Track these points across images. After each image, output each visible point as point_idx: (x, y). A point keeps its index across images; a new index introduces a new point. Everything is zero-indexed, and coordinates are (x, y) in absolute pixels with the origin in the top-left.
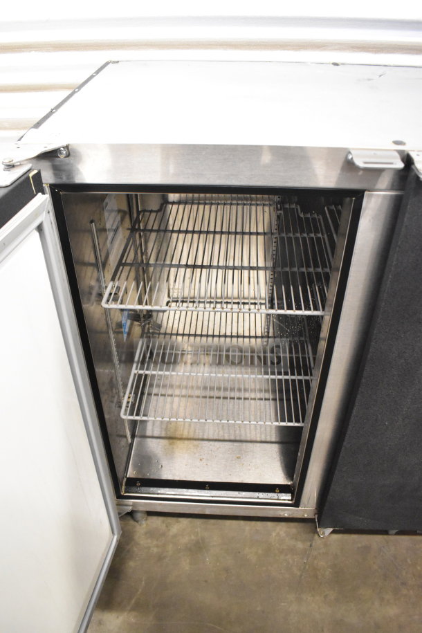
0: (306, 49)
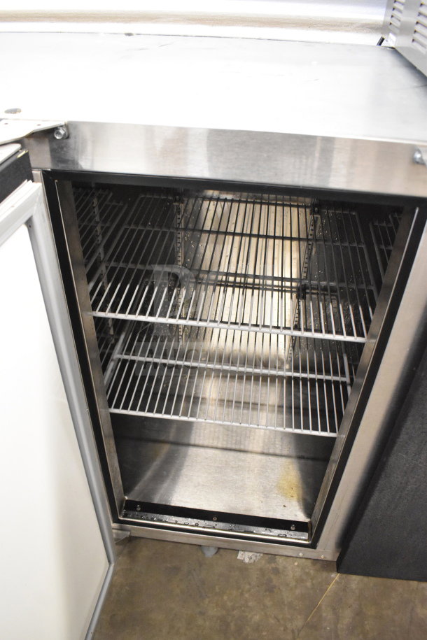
0: (137, 21)
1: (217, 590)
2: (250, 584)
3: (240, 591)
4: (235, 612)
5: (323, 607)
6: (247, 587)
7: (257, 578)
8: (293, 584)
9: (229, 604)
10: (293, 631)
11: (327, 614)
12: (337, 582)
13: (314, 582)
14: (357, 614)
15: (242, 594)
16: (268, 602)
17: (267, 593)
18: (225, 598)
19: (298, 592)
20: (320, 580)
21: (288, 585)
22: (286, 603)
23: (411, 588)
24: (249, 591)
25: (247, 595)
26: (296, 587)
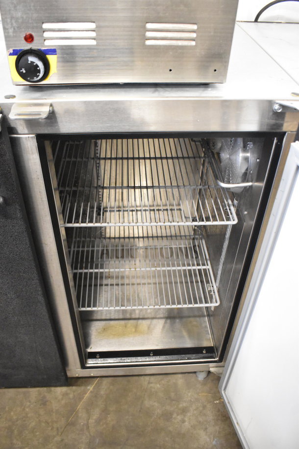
1: (7, 409)
2: (30, 402)
3: (23, 407)
4: (18, 422)
5: (80, 410)
6: (28, 404)
7: (36, 397)
8: (60, 397)
9: (15, 417)
10: (57, 429)
11: (82, 414)
12: (91, 392)
13: (75, 394)
14: (103, 411)
15: (24, 410)
16: (42, 412)
17: (42, 406)
18: (12, 413)
19: (63, 402)
20: (79, 392)
21: (56, 398)
22: (54, 411)
23: (143, 389)
24: (29, 406)
25: (27, 410)
26: (62, 399)
